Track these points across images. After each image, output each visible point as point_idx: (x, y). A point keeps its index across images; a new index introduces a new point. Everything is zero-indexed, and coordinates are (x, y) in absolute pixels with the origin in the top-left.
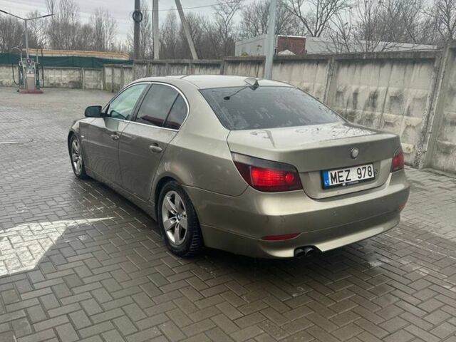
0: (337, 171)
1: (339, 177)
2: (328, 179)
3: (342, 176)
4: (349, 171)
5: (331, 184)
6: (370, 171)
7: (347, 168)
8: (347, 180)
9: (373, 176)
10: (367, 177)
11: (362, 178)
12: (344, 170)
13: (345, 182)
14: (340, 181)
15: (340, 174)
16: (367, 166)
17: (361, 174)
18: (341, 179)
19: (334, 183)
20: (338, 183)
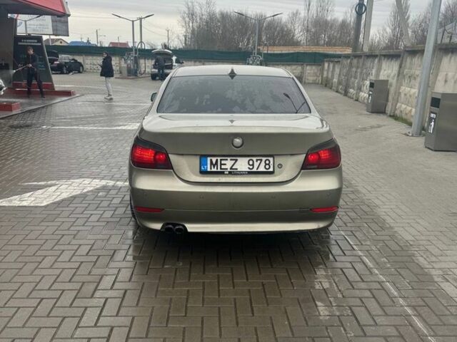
0: (219, 159)
1: (221, 164)
2: (207, 165)
3: (225, 164)
4: (236, 160)
5: (209, 170)
6: (269, 164)
7: (235, 156)
8: (231, 168)
9: (271, 170)
10: (262, 169)
11: (255, 170)
12: (229, 159)
13: (229, 170)
14: (221, 169)
15: (223, 162)
16: (264, 159)
17: (253, 165)
18: (223, 167)
19: (213, 170)
20: (219, 170)
